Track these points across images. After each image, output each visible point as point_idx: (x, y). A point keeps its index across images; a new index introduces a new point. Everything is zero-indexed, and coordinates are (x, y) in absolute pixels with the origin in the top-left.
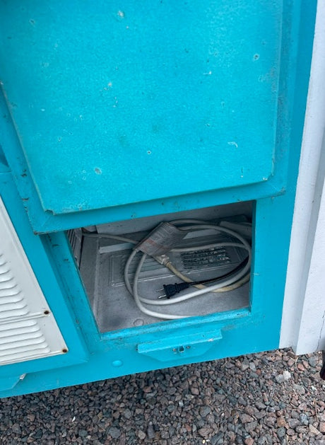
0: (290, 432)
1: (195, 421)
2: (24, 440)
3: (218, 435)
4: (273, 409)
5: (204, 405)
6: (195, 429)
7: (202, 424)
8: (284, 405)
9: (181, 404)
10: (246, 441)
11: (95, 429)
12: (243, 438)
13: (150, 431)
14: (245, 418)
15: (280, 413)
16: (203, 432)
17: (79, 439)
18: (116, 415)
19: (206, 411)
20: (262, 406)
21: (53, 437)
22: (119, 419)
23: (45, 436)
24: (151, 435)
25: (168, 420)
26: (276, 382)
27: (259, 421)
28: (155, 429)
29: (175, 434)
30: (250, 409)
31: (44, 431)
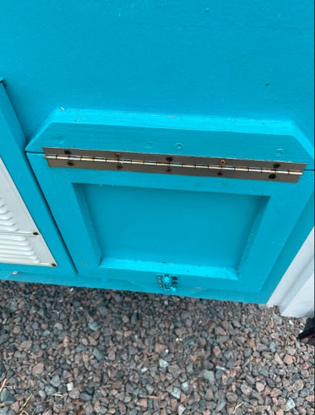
0: (256, 354)
1: (174, 321)
2: (27, 296)
3: (191, 338)
4: (247, 331)
5: (186, 309)
6: (172, 327)
7: (179, 325)
8: (258, 330)
9: (166, 303)
10: (214, 350)
11: (88, 303)
12: (212, 347)
13: (134, 318)
14: (219, 330)
15: (252, 335)
16: (179, 332)
17: (72, 308)
18: (108, 297)
19: (186, 315)
20: (238, 325)
21: (52, 300)
22: (110, 300)
23: (45, 297)
24: (133, 321)
25: (152, 313)
26: (258, 308)
27: (231, 336)
28: (138, 317)
29: (154, 326)
30: (226, 324)
31: (45, 293)
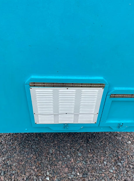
0: (131, 157)
1: (104, 150)
2: (55, 148)
3: (111, 154)
4: (126, 150)
5: (106, 146)
6: (104, 152)
7: (106, 151)
8: (129, 150)
9: (100, 145)
10: (119, 157)
11: (76, 148)
12: (118, 156)
14: (118, 151)
15: (128, 151)
16: (107, 153)
17: (71, 150)
18: (81, 145)
19: (107, 148)
20: (123, 149)
21: (63, 148)
22: (82, 146)
23: (61, 148)
24: (92, 151)
25: (96, 148)
26: (127, 143)
27: (122, 152)
28: (93, 150)
29: (98, 152)
30: (120, 149)
31: (60, 146)
